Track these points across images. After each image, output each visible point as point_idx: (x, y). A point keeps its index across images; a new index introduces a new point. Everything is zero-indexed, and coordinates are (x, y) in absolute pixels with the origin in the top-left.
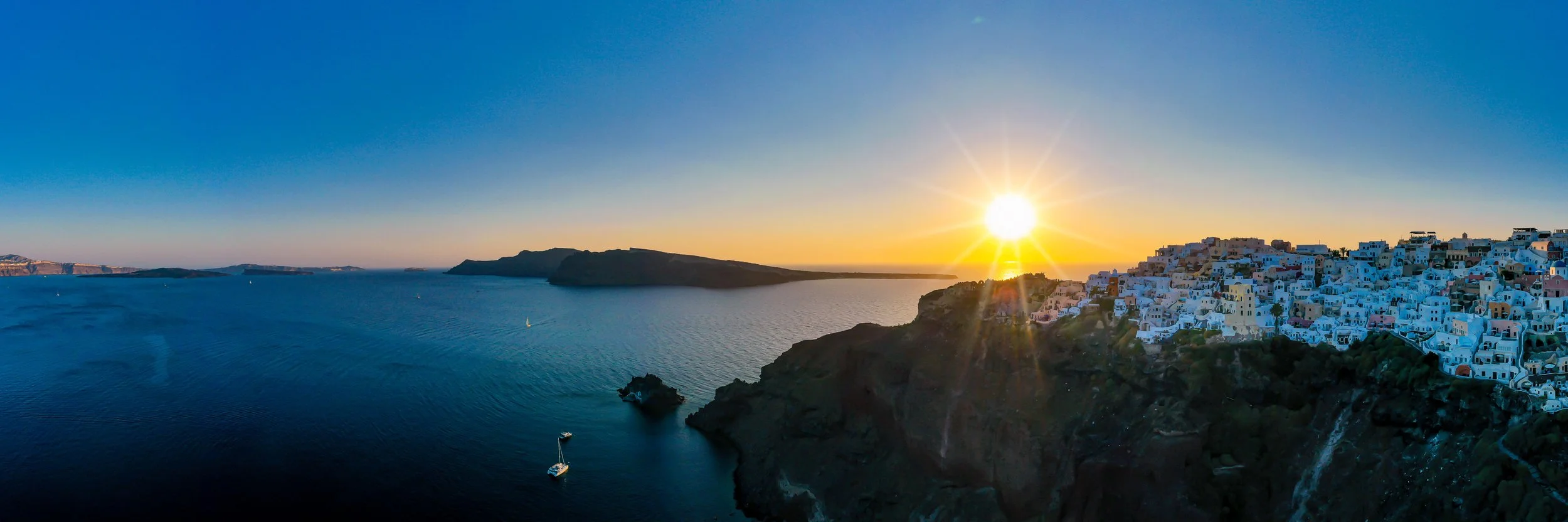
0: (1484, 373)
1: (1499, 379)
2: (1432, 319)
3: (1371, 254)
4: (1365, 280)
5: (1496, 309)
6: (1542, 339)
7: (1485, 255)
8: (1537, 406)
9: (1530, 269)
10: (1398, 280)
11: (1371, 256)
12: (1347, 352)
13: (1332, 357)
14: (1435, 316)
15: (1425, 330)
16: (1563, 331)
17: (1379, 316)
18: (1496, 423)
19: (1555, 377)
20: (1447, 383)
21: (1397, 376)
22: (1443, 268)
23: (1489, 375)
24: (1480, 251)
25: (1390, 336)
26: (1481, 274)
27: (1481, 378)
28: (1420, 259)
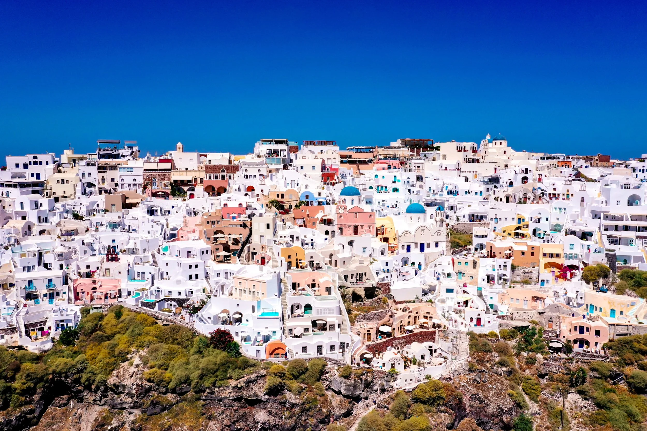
0: (304, 349)
1: (326, 352)
2: (191, 277)
3: (32, 175)
4: (40, 221)
5: (289, 257)
6: (359, 293)
7: (230, 177)
8: (385, 383)
9: (307, 197)
10: (98, 217)
11: (34, 179)
12: (55, 352)
13: (27, 366)
14: (194, 272)
15: (183, 294)
16: (386, 282)
17: (88, 281)
18: (337, 413)
19: (394, 342)
20: (263, 372)
21: (168, 374)
22: (170, 197)
23: (312, 353)
24: (223, 171)
25: (125, 313)
26: (240, 205)
27: (301, 356)
28: (126, 182)
